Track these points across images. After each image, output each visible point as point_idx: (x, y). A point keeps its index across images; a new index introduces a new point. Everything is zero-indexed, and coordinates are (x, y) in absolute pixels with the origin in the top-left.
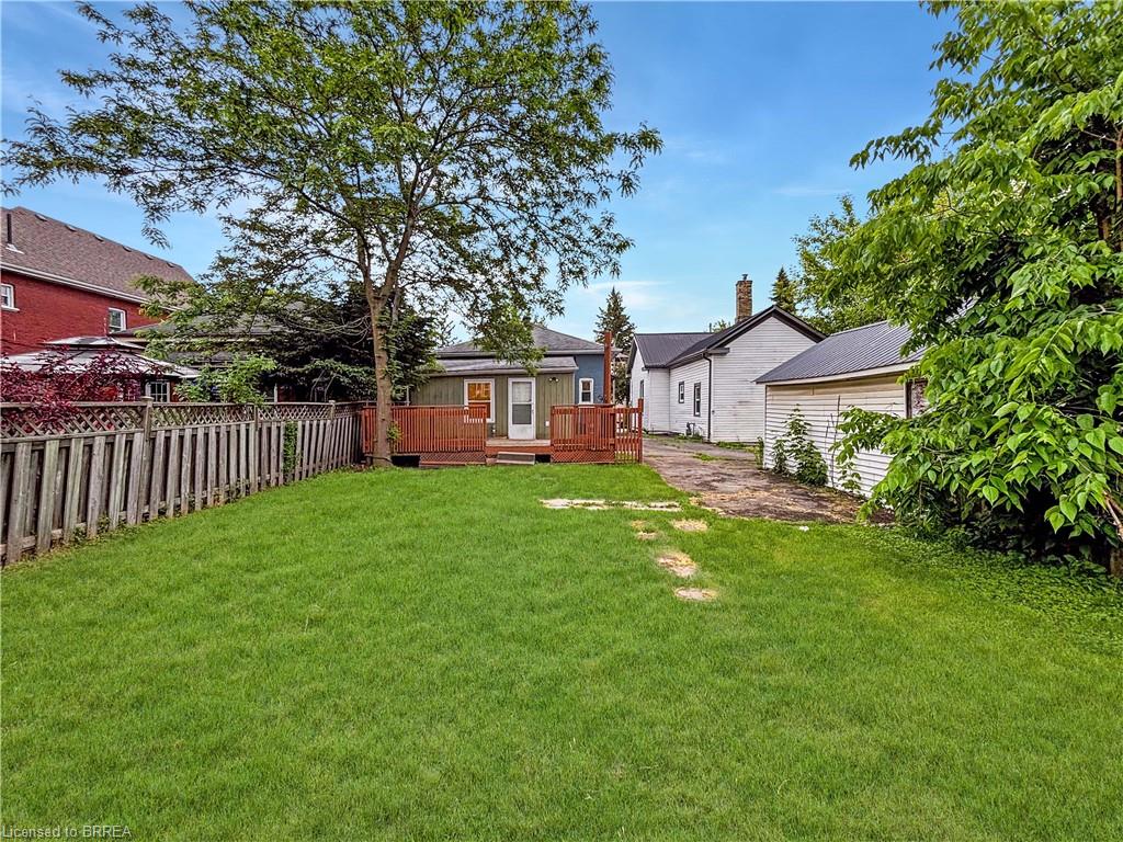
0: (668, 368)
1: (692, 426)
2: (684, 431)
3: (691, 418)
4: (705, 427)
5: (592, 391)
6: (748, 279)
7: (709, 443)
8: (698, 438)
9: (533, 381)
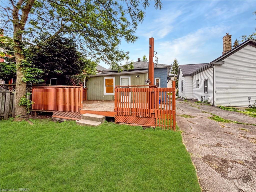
0: (192, 75)
1: (203, 97)
2: (199, 99)
3: (203, 94)
4: (211, 98)
5: (160, 83)
6: (229, 34)
7: (213, 106)
8: (207, 103)
9: (129, 77)
